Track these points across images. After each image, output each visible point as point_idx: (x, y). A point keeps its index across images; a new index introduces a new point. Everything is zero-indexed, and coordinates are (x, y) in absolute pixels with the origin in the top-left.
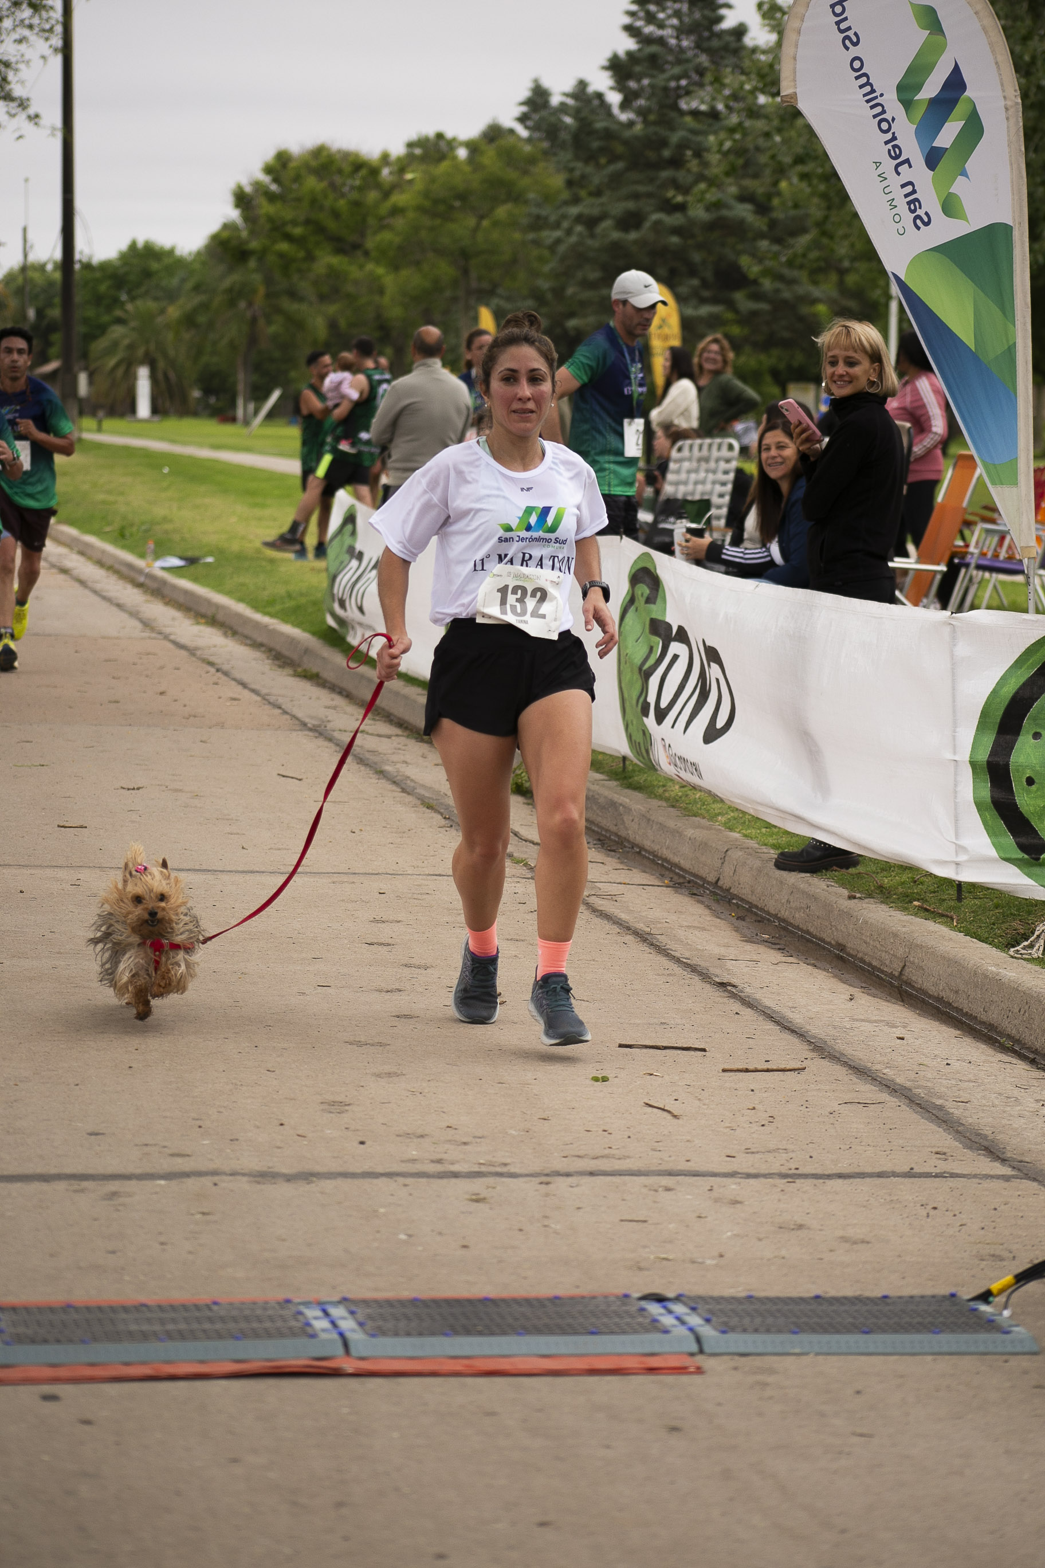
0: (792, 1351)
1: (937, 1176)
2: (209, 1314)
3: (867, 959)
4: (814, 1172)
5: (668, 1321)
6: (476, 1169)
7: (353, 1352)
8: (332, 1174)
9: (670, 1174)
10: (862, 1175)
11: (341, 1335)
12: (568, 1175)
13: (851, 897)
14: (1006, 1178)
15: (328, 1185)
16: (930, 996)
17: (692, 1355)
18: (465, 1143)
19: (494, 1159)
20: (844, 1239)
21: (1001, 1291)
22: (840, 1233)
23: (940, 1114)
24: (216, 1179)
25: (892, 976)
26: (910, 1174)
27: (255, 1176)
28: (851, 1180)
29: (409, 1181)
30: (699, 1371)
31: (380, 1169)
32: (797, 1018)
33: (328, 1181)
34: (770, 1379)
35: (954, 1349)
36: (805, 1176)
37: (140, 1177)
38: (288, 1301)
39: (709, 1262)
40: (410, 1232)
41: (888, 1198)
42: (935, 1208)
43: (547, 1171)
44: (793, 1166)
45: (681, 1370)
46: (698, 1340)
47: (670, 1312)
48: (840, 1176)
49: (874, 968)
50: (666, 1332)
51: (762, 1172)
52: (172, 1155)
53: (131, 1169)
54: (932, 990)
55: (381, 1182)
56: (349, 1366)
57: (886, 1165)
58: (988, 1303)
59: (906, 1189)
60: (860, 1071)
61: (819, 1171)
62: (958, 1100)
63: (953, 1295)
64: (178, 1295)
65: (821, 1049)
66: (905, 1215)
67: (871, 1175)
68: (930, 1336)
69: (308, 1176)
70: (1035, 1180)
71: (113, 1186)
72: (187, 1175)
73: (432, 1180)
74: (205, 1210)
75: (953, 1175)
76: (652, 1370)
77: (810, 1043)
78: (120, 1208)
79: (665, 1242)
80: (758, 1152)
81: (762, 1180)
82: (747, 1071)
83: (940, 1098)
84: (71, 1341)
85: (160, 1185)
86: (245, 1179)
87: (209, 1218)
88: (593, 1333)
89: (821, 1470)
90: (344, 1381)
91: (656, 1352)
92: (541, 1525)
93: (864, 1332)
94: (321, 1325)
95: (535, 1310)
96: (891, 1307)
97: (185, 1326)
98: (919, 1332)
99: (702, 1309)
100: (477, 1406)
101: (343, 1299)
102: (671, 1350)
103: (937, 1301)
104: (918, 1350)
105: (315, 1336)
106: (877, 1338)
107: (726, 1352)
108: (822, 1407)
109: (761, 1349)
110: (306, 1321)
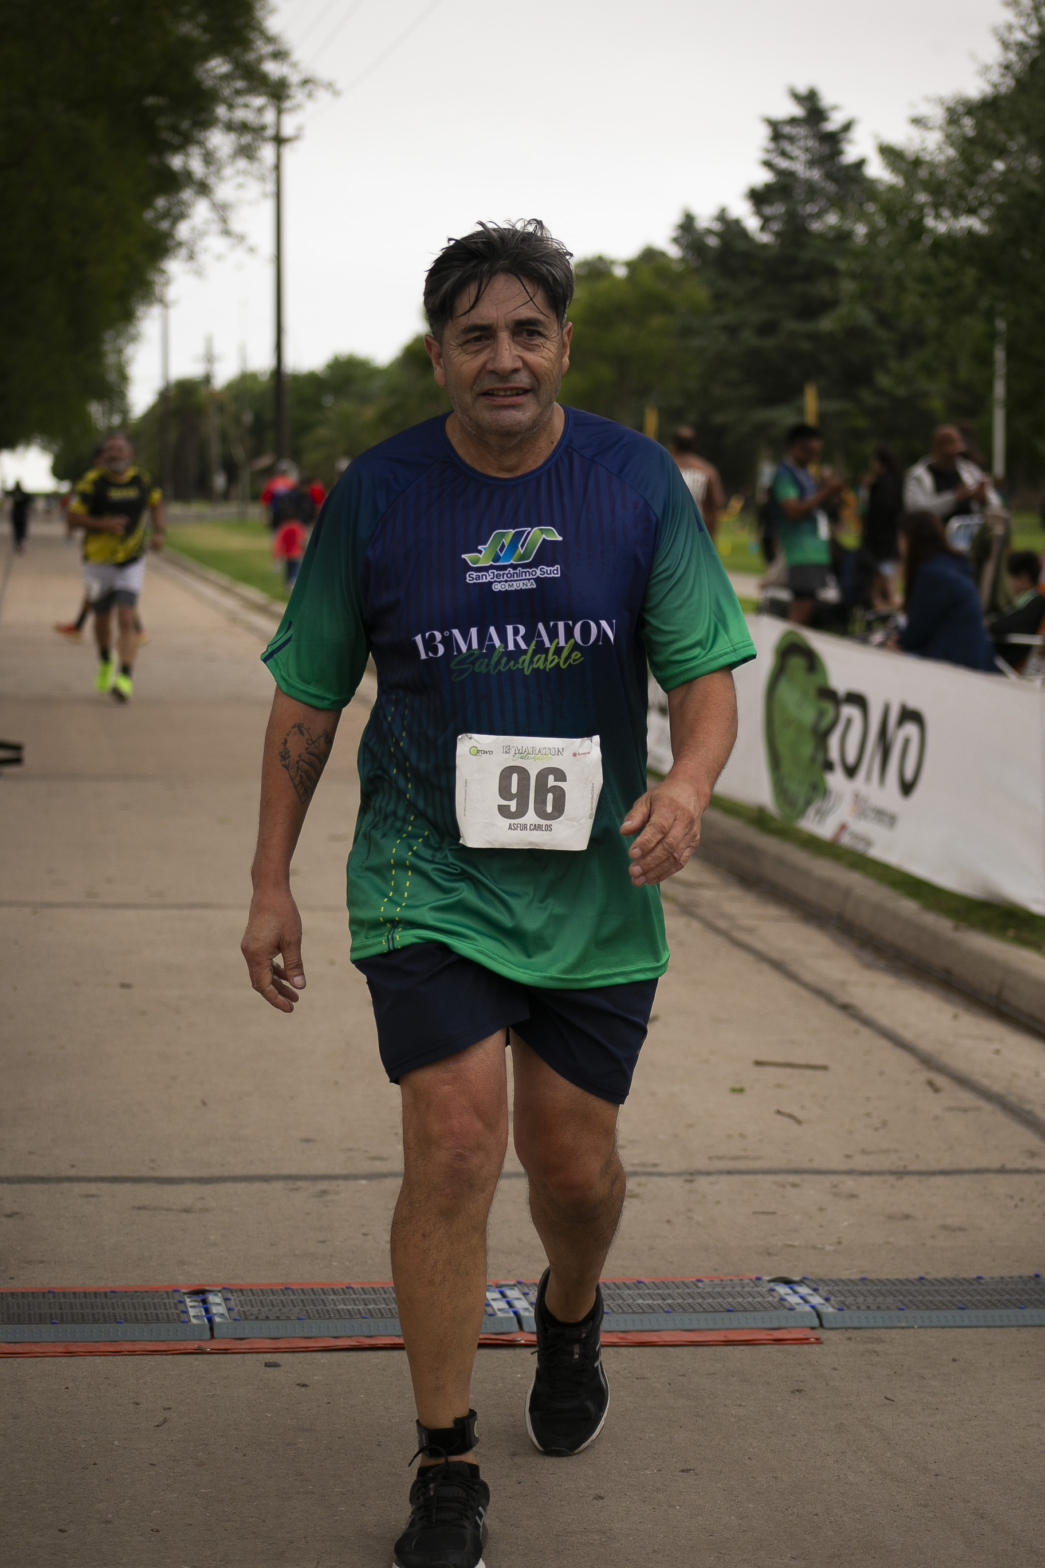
0: (899, 1325)
1: (1025, 1172)
3: (970, 983)
4: (920, 1169)
5: (794, 1300)
7: (525, 1327)
9: (797, 1172)
10: (962, 1172)
11: (516, 1313)
12: (709, 1173)
16: (1023, 1014)
17: (813, 1328)
19: (647, 1162)
20: (945, 1227)
22: (941, 1222)
23: (1027, 1120)
25: (990, 998)
26: (1002, 1171)
28: (952, 1176)
30: (818, 1341)
32: (907, 1035)
34: (879, 1348)
35: (1037, 1322)
36: (912, 1173)
37: (346, 1177)
39: (829, 1248)
41: (983, 1191)
42: (1022, 1200)
43: (692, 1171)
44: (901, 1165)
45: (804, 1341)
46: (819, 1316)
47: (795, 1292)
48: (943, 1173)
49: (975, 991)
50: (792, 1309)
51: (875, 1170)
52: (373, 1158)
53: (337, 1170)
54: (1024, 1009)
56: (522, 1338)
57: (982, 1163)
59: (999, 1185)
60: (961, 1081)
61: (924, 1169)
63: (1037, 1276)
64: (378, 1279)
66: (996, 1206)
67: (968, 1172)
68: (1016, 1311)
71: (323, 1185)
72: (385, 1176)
76: (778, 1341)
77: (918, 1057)
78: (329, 1204)
79: (790, 1231)
80: (872, 1153)
81: (875, 1177)
83: (1030, 1104)
84: (289, 1318)
85: (362, 1185)
88: (729, 1311)
89: (920, 1423)
90: (518, 1351)
91: (783, 1326)
92: (683, 1471)
93: (960, 1308)
94: (499, 1305)
95: (680, 1291)
96: (984, 1287)
97: (384, 1306)
98: (1007, 1307)
99: (823, 1290)
100: (630, 1372)
101: (519, 1283)
102: (795, 1325)
103: (1023, 1281)
104: (1006, 1323)
105: (494, 1315)
106: (971, 1313)
107: (842, 1326)
108: (922, 1370)
109: (873, 1324)
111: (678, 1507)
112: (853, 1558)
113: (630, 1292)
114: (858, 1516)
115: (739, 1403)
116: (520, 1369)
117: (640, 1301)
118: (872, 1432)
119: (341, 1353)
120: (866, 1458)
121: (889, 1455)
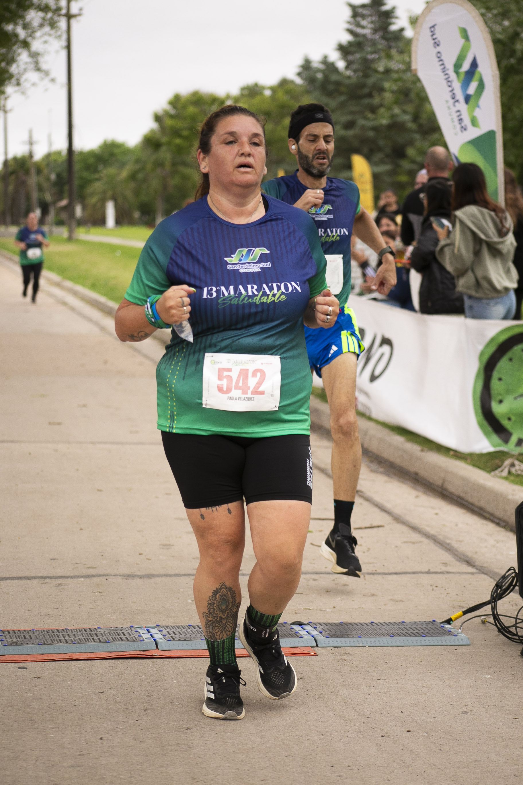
0: (358, 645)
1: (440, 573)
2: (96, 632)
3: (427, 479)
4: (383, 572)
5: (303, 633)
7: (160, 648)
8: (161, 575)
9: (317, 573)
10: (405, 573)
11: (155, 640)
13: (422, 451)
15: (158, 580)
17: (313, 647)
20: (392, 600)
21: (456, 619)
22: (391, 597)
23: (448, 546)
24: (107, 577)
25: (437, 486)
26: (428, 572)
27: (125, 576)
28: (399, 575)
30: (315, 654)
31: (183, 573)
33: (158, 578)
34: (346, 658)
35: (432, 643)
36: (379, 574)
37: (72, 577)
38: (132, 627)
39: (328, 610)
41: (416, 582)
42: (437, 587)
44: (374, 569)
45: (308, 654)
46: (316, 641)
47: (304, 629)
48: (395, 573)
49: (430, 483)
50: (302, 637)
52: (88, 568)
53: (69, 574)
55: (182, 578)
56: (157, 654)
57: (418, 568)
58: (450, 624)
59: (425, 579)
60: (414, 528)
61: (386, 572)
62: (458, 540)
63: (434, 621)
64: (83, 626)
66: (422, 590)
67: (410, 573)
68: (421, 638)
69: (149, 576)
70: (486, 574)
72: (94, 576)
74: (101, 591)
75: (448, 573)
76: (294, 654)
78: (62, 590)
79: (309, 602)
83: (449, 539)
84: (33, 644)
85: (82, 581)
86: (120, 577)
87: (101, 594)
89: (363, 693)
90: (155, 660)
91: (297, 646)
93: (391, 637)
94: (146, 636)
96: (405, 626)
97: (84, 637)
98: (416, 636)
99: (319, 628)
101: (157, 626)
102: (303, 645)
103: (426, 624)
104: (415, 644)
105: (143, 641)
106: (397, 639)
107: (328, 646)
108: (369, 669)
109: (344, 645)
110: (139, 635)
111: (229, 733)
112: (317, 756)
114: (323, 737)
116: (155, 669)
118: (337, 697)
119: (60, 662)
120: (332, 710)
121: (344, 708)
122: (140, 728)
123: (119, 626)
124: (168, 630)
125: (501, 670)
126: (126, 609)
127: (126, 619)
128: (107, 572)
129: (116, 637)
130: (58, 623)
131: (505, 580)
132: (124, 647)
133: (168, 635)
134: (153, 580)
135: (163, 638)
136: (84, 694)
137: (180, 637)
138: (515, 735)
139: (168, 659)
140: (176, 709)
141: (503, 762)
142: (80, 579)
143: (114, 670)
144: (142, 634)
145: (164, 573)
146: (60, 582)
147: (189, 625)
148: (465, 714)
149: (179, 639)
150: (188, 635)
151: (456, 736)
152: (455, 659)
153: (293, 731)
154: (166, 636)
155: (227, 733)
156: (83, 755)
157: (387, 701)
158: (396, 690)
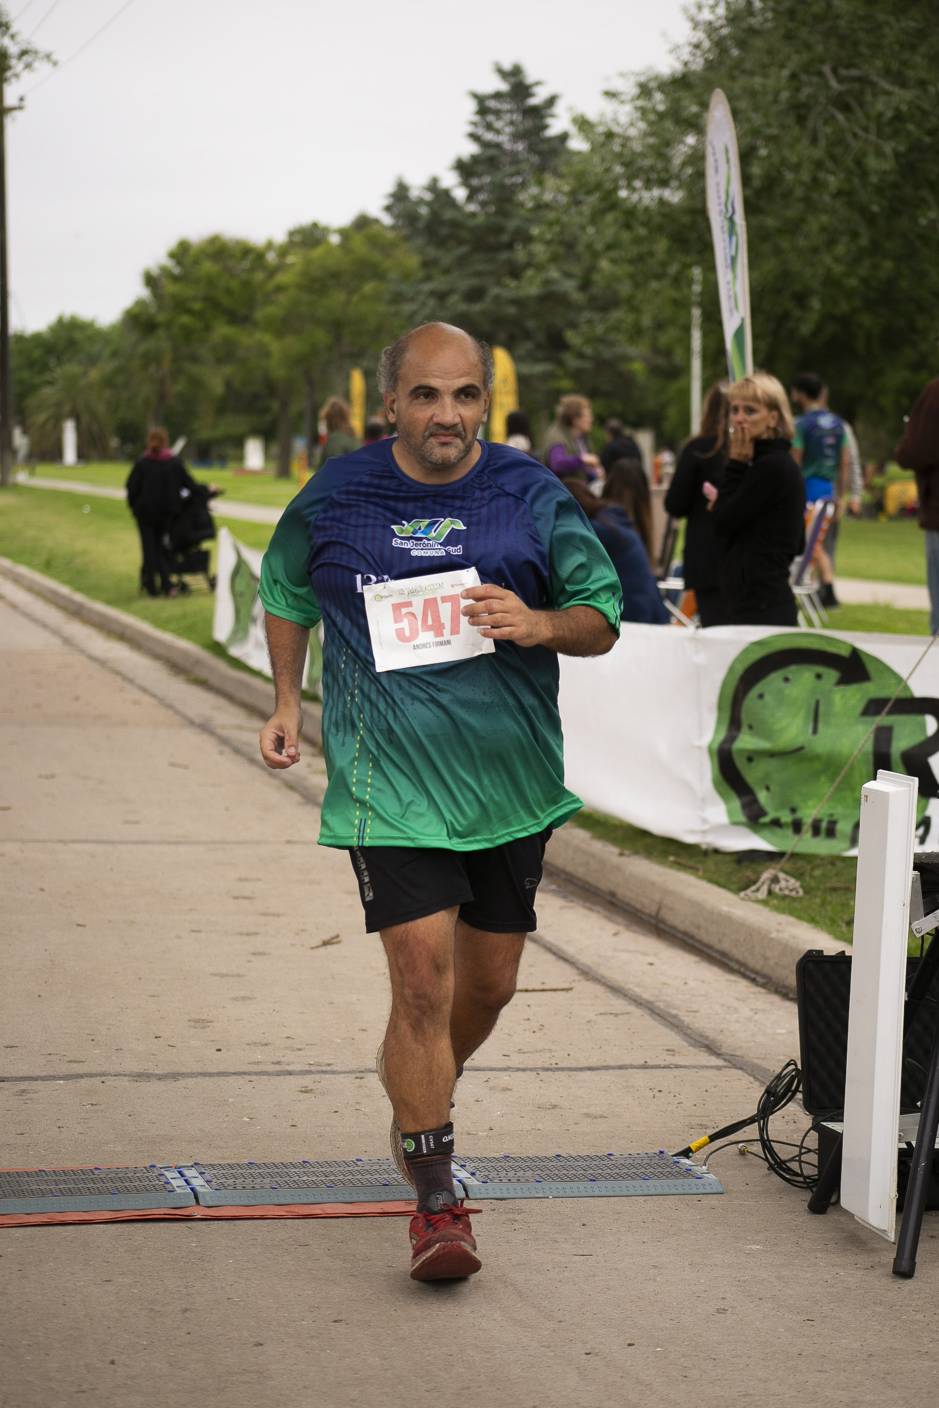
0: (536, 1196)
1: (664, 1067)
2: (92, 1176)
3: (632, 903)
4: (569, 1066)
6: (307, 1068)
7: (201, 1202)
8: (194, 1074)
10: (607, 1068)
11: (193, 1189)
13: (621, 854)
14: (719, 1068)
15: (191, 1082)
16: (679, 932)
18: (299, 1049)
19: (322, 1061)
20: (587, 1115)
21: (699, 1148)
22: (585, 1111)
23: (673, 1021)
24: (103, 1079)
25: (650, 916)
26: (645, 1066)
27: (133, 1077)
28: (598, 1072)
29: (253, 1078)
31: (232, 1070)
32: (570, 950)
33: (190, 1079)
34: (518, 1217)
35: (659, 1191)
36: (563, 1069)
37: (44, 1079)
38: (154, 1166)
39: (480, 1134)
40: (250, 1116)
41: (625, 1084)
42: (660, 1091)
43: (363, 1069)
44: (554, 1062)
46: (465, 1189)
48: (590, 1069)
49: (638, 910)
51: (530, 1067)
52: (70, 1062)
53: (37, 1073)
54: (681, 927)
55: (232, 1079)
56: (198, 1212)
57: (627, 1060)
58: (688, 1157)
59: (640, 1079)
60: (616, 990)
61: (574, 1065)
62: (689, 1010)
63: (662, 1152)
64: (69, 1165)
65: (587, 973)
66: (636, 1097)
67: (613, 1068)
68: (641, 1182)
69: (175, 1076)
70: (741, 1069)
71: (23, 1085)
72: (81, 1076)
73: (272, 1077)
74: (93, 1102)
75: (677, 1067)
77: (578, 969)
78: (28, 1101)
80: (528, 1052)
81: (529, 1073)
82: (527, 991)
83: (676, 1008)
85: (61, 1085)
86: (126, 1078)
87: (96, 1108)
88: (385, 1185)
89: (550, 1279)
90: (194, 1224)
92: (335, 1321)
93: (591, 1180)
94: (178, 1183)
95: (341, 1169)
96: (614, 1162)
97: (73, 1185)
98: (633, 1179)
99: (470, 1166)
100: (294, 1240)
101: (196, 1164)
103: (649, 1157)
104: (632, 1193)
105: (173, 1191)
106: (602, 1184)
107: (486, 1197)
108: (556, 1236)
109: (512, 1195)
110: (166, 1181)
111: (328, 1351)
112: (480, 1390)
113: (296, 1170)
114: (488, 1356)
115: (390, 1265)
116: (194, 1239)
117: (305, 1178)
118: (506, 1287)
119: (33, 1228)
120: (499, 1308)
121: (519, 1305)
122: (178, 1343)
123: (131, 1164)
124: (215, 1172)
125: (777, 1235)
126: (140, 1134)
127: (140, 1151)
128: (103, 1069)
129: (127, 1184)
130: (25, 1158)
131: (782, 1083)
132: (141, 1202)
133: (215, 1180)
134: (182, 1083)
135: (207, 1186)
136: (78, 1284)
137: (235, 1184)
138: (807, 1348)
139: (216, 1222)
140: (237, 1309)
141: (791, 1397)
142: (58, 1082)
143: (126, 1242)
144: (172, 1178)
145: (200, 1070)
146: (23, 1087)
147: (249, 1163)
148: (723, 1313)
149: (235, 1187)
150: (249, 1181)
151: (709, 1352)
152: (699, 1217)
153: (436, 1346)
154: (211, 1182)
155: (325, 1350)
156: (83, 1392)
157: (591, 1293)
158: (605, 1273)
